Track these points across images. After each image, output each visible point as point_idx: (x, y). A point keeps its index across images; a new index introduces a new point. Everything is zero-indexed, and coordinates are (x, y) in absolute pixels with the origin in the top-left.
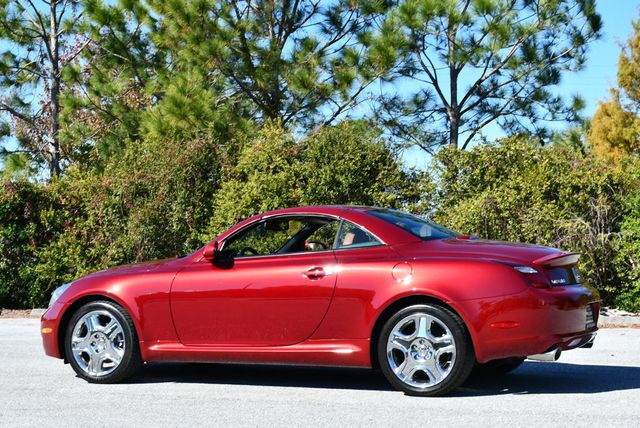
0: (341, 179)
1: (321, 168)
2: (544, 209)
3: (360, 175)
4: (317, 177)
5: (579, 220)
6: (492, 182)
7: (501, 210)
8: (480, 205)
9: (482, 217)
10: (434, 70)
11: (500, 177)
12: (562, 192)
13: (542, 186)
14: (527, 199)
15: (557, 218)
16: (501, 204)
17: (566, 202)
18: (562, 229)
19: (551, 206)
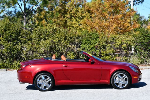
0: (12, 35)
1: (6, 32)
2: (65, 42)
3: (17, 34)
4: (5, 34)
5: (73, 45)
6: (51, 36)
7: (55, 43)
8: (50, 41)
9: (51, 45)
10: (22, 4)
11: (53, 35)
12: (68, 39)
13: (64, 37)
14: (60, 40)
15: (68, 45)
16: (55, 41)
17: (69, 41)
18: (69, 47)
19: (66, 42)
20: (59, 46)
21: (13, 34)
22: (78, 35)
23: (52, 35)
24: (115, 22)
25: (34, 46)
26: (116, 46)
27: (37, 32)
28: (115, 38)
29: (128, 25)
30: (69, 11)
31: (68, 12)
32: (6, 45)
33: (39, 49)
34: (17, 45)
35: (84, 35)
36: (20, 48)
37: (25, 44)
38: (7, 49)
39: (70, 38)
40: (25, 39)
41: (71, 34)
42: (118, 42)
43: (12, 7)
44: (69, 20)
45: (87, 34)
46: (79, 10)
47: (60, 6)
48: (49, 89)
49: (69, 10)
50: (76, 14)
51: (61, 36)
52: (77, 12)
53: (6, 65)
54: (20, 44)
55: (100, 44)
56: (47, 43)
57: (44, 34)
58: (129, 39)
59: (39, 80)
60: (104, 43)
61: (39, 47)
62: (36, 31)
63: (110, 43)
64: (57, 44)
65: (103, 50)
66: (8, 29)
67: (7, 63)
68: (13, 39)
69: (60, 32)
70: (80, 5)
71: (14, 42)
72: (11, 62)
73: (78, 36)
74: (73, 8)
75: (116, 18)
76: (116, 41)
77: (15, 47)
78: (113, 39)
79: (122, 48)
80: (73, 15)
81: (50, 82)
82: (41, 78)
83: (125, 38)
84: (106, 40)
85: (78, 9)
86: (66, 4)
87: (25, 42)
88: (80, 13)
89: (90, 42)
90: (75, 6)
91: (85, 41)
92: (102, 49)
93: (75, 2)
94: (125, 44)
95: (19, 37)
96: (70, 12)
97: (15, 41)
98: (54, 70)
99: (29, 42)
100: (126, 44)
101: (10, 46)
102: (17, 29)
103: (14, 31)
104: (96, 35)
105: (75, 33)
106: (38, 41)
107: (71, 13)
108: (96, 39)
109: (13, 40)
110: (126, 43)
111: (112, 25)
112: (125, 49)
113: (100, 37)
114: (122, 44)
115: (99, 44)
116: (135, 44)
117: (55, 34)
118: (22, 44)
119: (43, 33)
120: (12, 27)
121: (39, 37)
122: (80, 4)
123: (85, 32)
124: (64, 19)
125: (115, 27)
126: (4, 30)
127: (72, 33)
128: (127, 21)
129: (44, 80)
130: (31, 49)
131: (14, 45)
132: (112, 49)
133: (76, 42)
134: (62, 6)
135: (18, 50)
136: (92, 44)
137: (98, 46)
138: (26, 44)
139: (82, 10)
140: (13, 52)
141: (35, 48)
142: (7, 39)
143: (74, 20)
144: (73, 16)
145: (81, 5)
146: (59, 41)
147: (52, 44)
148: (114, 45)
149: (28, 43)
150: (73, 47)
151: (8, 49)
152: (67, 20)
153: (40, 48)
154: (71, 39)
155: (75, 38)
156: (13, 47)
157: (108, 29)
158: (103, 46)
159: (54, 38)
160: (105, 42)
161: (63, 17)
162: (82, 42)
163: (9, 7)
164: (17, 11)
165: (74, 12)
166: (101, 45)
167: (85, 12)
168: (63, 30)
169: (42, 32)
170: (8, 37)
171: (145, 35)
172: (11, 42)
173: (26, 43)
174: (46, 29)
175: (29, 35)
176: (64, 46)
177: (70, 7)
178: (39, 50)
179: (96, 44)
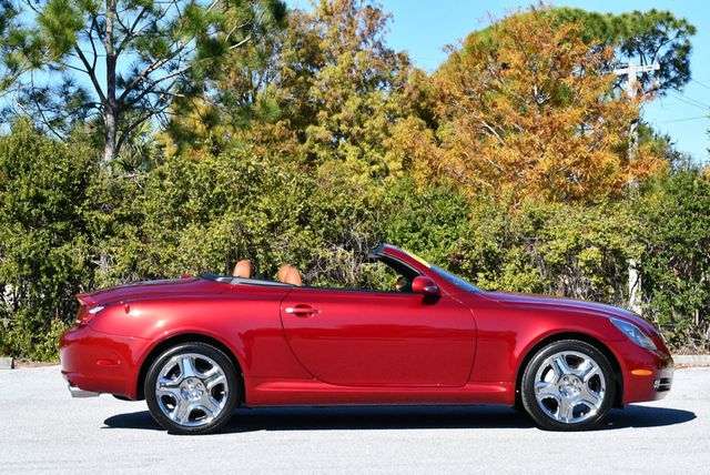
0: (45, 193)
1: (14, 178)
2: (300, 235)
3: (69, 190)
4: (13, 191)
5: (340, 249)
6: (236, 203)
7: (252, 236)
8: (229, 229)
9: (232, 244)
10: (96, 56)
11: (246, 197)
12: (316, 217)
13: (295, 209)
14: (278, 224)
15: (314, 246)
16: (253, 228)
17: (321, 227)
18: (323, 259)
19: (307, 232)
20: (275, 254)
21: (48, 188)
22: (365, 202)
23: (241, 198)
24: (550, 147)
25: (152, 249)
26: (552, 257)
27: (166, 182)
28: (546, 219)
29: (611, 159)
30: (325, 109)
31: (322, 114)
32: (13, 240)
33: (173, 264)
34: (66, 246)
35: (394, 203)
36: (81, 259)
37: (107, 239)
38: (20, 262)
39: (326, 216)
40: (106, 218)
41: (331, 195)
42: (563, 238)
43: (51, 67)
44: (323, 154)
45: (408, 200)
46: (373, 103)
47: (284, 86)
48: (216, 421)
49: (328, 106)
50: (362, 126)
51: (284, 203)
52: (364, 115)
53: (13, 343)
54: (80, 238)
55: (473, 247)
56: (215, 236)
57: (201, 195)
58: (612, 222)
59: (169, 377)
60: (490, 243)
61: (175, 258)
62: (162, 176)
63: (521, 241)
64: (263, 243)
65: (486, 277)
66: (27, 169)
67: (17, 330)
68: (48, 214)
69: (278, 184)
70: (381, 84)
71: (54, 231)
72: (35, 327)
73: (367, 206)
74: (345, 97)
75: (551, 123)
76: (552, 233)
77: (56, 252)
78: (538, 224)
79: (582, 264)
80: (343, 127)
81: (219, 387)
82: (176, 370)
83: (592, 220)
84: (503, 227)
85: (369, 101)
86: (312, 74)
87: (110, 231)
88: (380, 121)
89: (425, 234)
90: (354, 86)
91: (402, 229)
92: (484, 271)
93: (358, 67)
94: (596, 249)
95: (80, 206)
96: (330, 115)
97: (60, 226)
98: (243, 332)
99: (128, 229)
100: (599, 245)
101: (34, 248)
102: (72, 169)
103: (57, 176)
104: (456, 202)
105: (353, 190)
106: (172, 227)
107: (335, 117)
108: (453, 221)
109: (51, 221)
110: (601, 242)
111: (535, 158)
112: (595, 272)
113: (474, 211)
114: (579, 249)
115: (467, 248)
116: (642, 248)
117: (253, 192)
118: (90, 242)
119: (197, 187)
120: (47, 159)
121: (173, 206)
122: (378, 77)
123: (401, 190)
124: (301, 148)
125: (546, 169)
126: (4, 168)
127: (336, 193)
128: (605, 140)
129: (189, 379)
130: (133, 266)
131: (51, 245)
132: (529, 271)
133: (353, 233)
134: (293, 83)
135: (70, 270)
136: (431, 244)
137: (462, 257)
138: (113, 240)
139: (391, 106)
140: (50, 276)
141: (156, 258)
142: (19, 217)
143: (352, 151)
144: (346, 137)
145: (384, 81)
146: (272, 227)
147: (239, 239)
148: (543, 248)
149: (124, 237)
150: (339, 256)
151: (24, 260)
152: (314, 151)
153: (182, 261)
154: (330, 220)
155: (351, 217)
156: (48, 252)
157: (512, 180)
158: (487, 259)
159: (247, 214)
160: (496, 235)
161: (295, 139)
162: (386, 234)
163: (37, 65)
164: (72, 90)
165: (352, 114)
166: (479, 249)
167: (405, 117)
168: (293, 176)
169: (192, 181)
170: (26, 204)
171: (692, 205)
172: (38, 227)
173: (113, 235)
174: (211, 167)
175: (125, 201)
176: (295, 251)
177: (331, 90)
178: (173, 269)
179: (454, 246)
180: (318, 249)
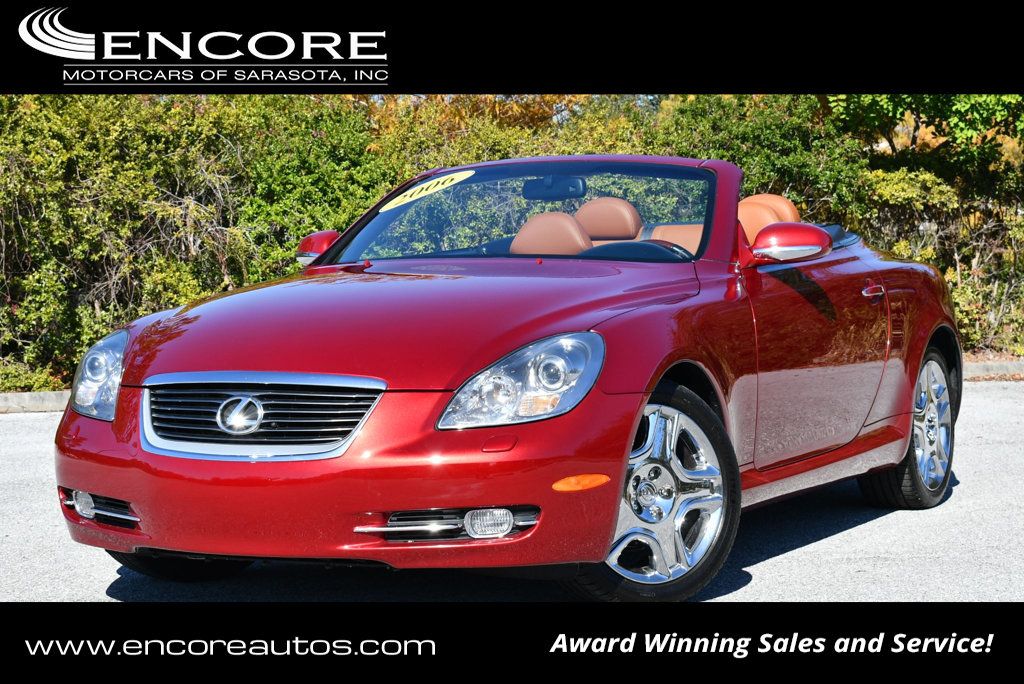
5: (190, 202)
7: (41, 179)
15: (145, 197)
16: (41, 167)
17: (149, 166)
18: (164, 220)
35: (260, 125)
73: (221, 131)
91: (282, 170)
133: (207, 176)
147: (20, 184)
150: (192, 215)
176: (112, 205)
180: (150, 201)
